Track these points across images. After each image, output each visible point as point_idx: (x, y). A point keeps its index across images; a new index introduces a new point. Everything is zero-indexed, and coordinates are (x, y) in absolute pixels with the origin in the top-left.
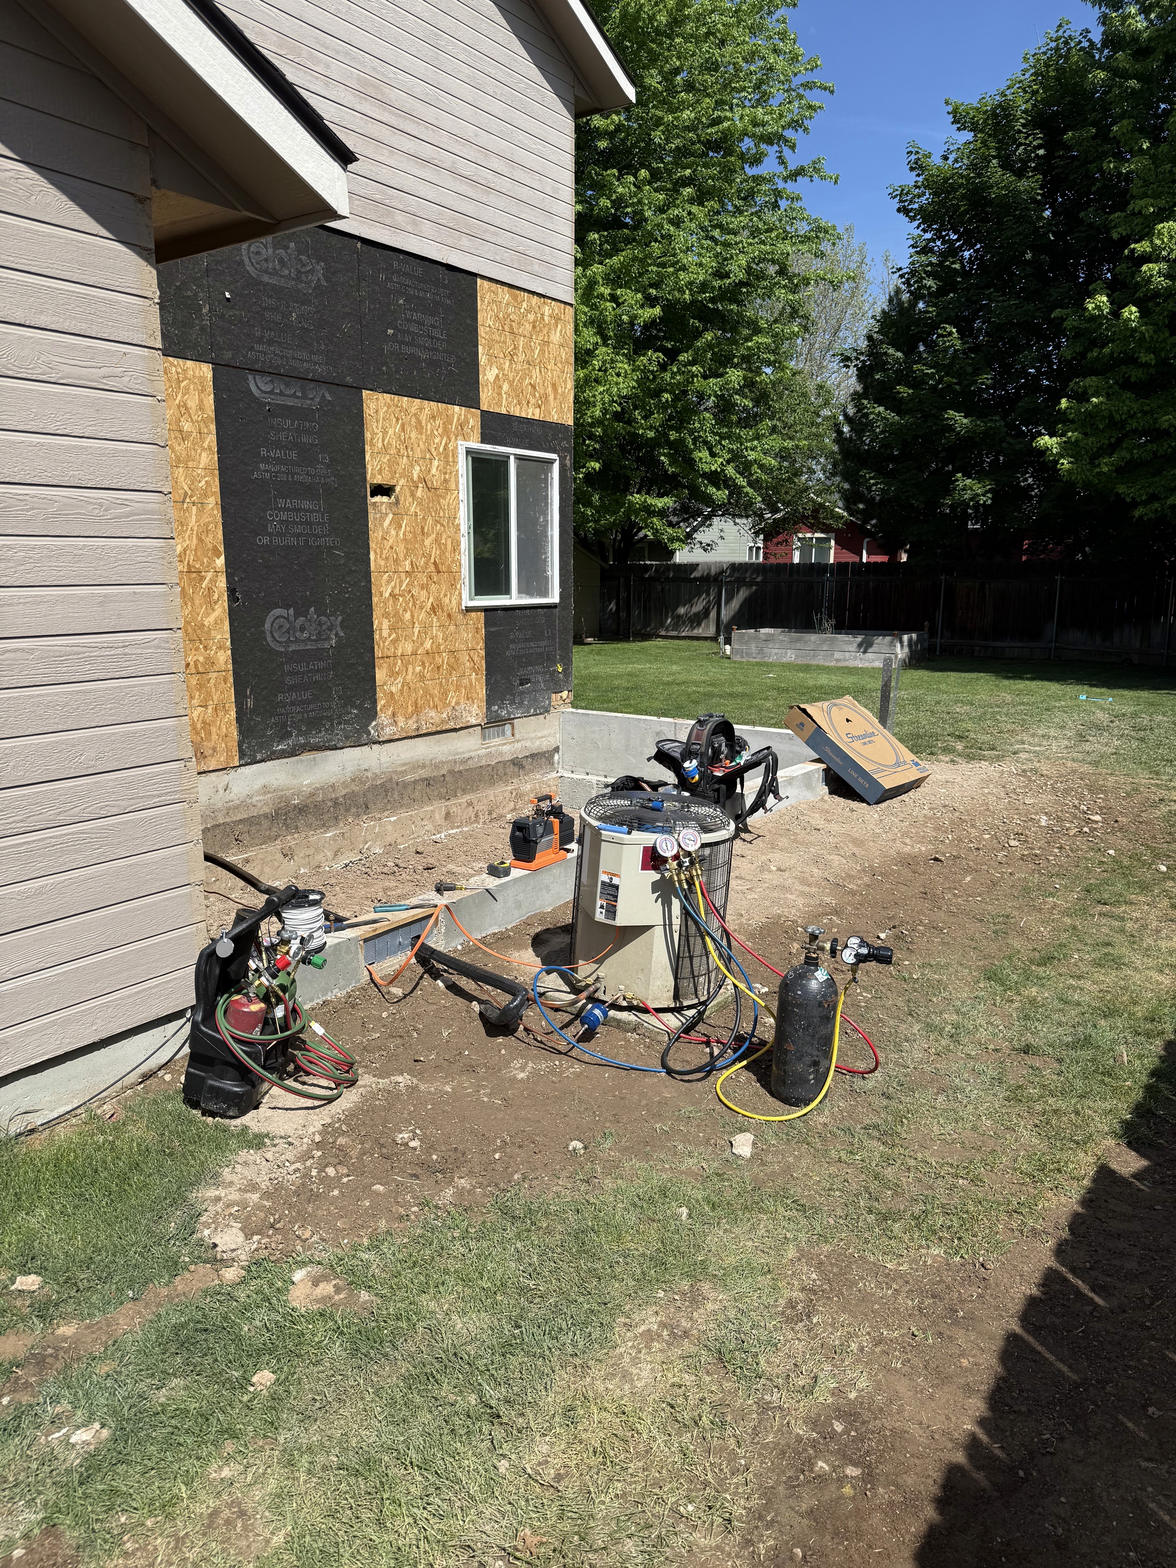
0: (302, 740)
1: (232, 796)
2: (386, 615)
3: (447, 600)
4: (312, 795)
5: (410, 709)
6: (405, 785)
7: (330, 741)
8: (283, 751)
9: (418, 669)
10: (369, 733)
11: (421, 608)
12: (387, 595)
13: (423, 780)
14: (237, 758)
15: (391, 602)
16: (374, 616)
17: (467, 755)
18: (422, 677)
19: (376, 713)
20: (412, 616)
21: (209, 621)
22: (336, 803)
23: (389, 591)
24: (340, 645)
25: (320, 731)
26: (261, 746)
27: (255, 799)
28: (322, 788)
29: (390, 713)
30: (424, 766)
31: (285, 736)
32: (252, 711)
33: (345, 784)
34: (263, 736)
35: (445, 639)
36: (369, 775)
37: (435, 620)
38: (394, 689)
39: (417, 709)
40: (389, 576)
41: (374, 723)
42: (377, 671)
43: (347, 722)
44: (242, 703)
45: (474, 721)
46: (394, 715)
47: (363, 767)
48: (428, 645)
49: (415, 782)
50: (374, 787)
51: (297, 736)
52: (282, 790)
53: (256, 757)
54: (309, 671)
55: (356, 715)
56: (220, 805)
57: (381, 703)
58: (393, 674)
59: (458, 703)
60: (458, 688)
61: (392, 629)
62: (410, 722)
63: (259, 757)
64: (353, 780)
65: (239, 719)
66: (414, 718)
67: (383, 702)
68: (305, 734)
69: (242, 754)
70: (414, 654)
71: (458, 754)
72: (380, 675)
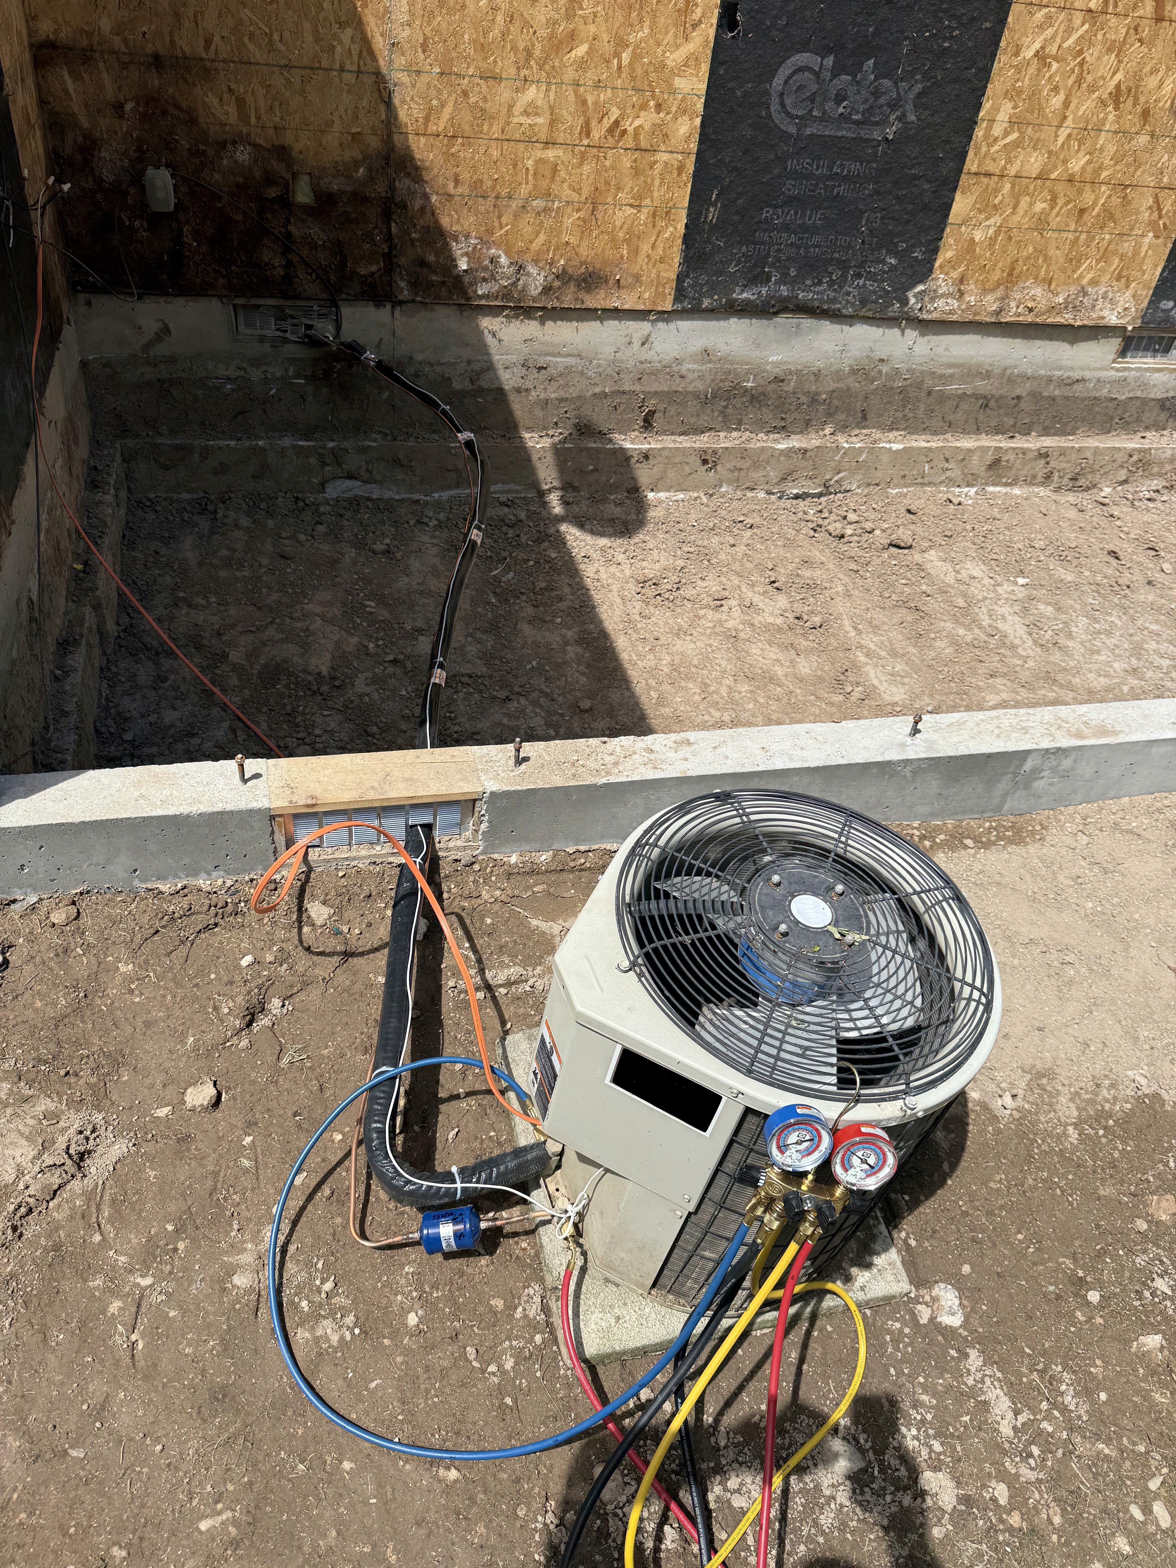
0: (784, 291)
1: (651, 355)
2: (1013, 94)
3: (1152, 82)
4: (778, 380)
5: (996, 275)
6: (943, 398)
7: (834, 300)
8: (748, 302)
9: (1039, 206)
10: (905, 302)
11: (1092, 89)
12: (1029, 53)
13: (976, 396)
14: (670, 299)
15: (1032, 70)
16: (989, 91)
17: (1076, 375)
18: (1041, 224)
19: (931, 271)
20: (1066, 104)
21: (674, 58)
22: (814, 400)
23: (1037, 46)
24: (902, 139)
25: (820, 283)
26: (713, 288)
27: (686, 366)
28: (798, 373)
29: (955, 275)
30: (988, 375)
31: (759, 278)
32: (714, 228)
33: (838, 375)
34: (719, 273)
35: (1117, 159)
36: (885, 369)
37: (1111, 117)
38: (978, 235)
39: (1011, 278)
40: (1049, 17)
41: (920, 288)
42: (958, 196)
43: (872, 277)
44: (700, 213)
45: (1113, 320)
46: (962, 280)
47: (878, 355)
48: (1077, 164)
49: (963, 397)
50: (888, 390)
51: (778, 283)
52: (732, 363)
53: (700, 302)
54: (831, 177)
55: (893, 268)
56: (630, 364)
57: (946, 254)
58: (987, 207)
59: (1094, 282)
60: (1105, 256)
61: (1014, 123)
62: (990, 298)
63: (706, 303)
64: (854, 372)
65: (686, 239)
66: (1000, 293)
67: (949, 254)
68: (793, 282)
69: (680, 294)
70: (1042, 176)
71: (1060, 368)
72: (961, 205)
